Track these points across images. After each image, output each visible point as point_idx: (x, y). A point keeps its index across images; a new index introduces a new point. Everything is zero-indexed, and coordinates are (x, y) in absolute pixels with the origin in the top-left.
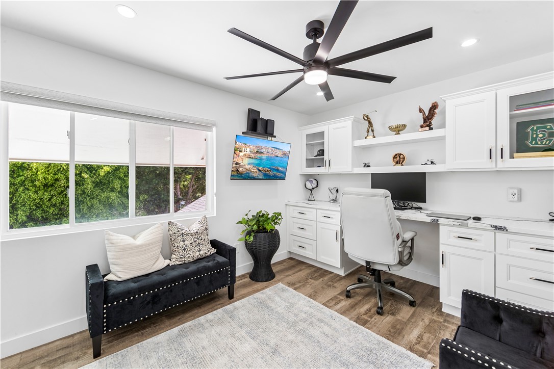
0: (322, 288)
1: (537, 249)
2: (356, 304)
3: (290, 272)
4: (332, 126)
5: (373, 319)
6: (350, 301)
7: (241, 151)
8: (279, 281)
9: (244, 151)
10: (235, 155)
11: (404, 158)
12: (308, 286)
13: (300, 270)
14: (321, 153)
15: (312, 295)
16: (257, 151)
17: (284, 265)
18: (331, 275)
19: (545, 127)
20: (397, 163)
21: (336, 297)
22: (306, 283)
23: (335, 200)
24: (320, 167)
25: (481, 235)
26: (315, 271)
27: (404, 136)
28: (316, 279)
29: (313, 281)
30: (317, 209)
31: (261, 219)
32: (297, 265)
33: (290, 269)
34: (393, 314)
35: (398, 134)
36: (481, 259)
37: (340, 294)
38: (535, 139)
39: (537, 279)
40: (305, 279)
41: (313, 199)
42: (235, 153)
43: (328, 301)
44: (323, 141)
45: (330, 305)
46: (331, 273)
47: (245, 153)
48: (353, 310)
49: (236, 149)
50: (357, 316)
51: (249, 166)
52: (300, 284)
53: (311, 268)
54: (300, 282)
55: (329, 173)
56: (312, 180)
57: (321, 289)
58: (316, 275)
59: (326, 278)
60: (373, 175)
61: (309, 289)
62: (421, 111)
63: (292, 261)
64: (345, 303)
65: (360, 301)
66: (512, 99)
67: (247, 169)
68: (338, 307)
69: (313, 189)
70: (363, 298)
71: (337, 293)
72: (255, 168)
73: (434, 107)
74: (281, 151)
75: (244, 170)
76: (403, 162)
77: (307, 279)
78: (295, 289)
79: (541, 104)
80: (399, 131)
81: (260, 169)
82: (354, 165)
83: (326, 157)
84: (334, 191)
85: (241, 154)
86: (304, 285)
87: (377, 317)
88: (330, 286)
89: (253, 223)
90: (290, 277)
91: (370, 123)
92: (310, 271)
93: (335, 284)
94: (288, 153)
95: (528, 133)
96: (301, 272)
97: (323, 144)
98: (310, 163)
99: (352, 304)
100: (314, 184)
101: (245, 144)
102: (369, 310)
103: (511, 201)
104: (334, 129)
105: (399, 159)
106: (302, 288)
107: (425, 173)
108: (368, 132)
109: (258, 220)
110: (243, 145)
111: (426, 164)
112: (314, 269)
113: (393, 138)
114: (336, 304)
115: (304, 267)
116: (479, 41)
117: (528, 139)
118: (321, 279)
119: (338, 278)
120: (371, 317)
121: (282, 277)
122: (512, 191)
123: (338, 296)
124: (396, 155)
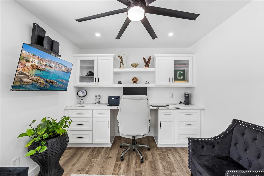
0: (104, 161)
1: (187, 114)
2: (129, 163)
3: (74, 161)
4: (100, 58)
5: (142, 168)
6: (125, 162)
7: (28, 61)
8: (69, 173)
9: (32, 62)
10: (20, 64)
11: (137, 80)
12: (95, 165)
13: (82, 155)
14: (92, 74)
15: (102, 171)
16: (46, 64)
17: (66, 156)
18: (104, 150)
19: (181, 72)
20: (134, 82)
21: (116, 165)
22: (92, 163)
23: (99, 103)
24: (89, 82)
25: (172, 112)
26: (92, 151)
27: (137, 70)
28: (97, 157)
29: (96, 159)
30: (93, 110)
31: (51, 126)
32: (76, 151)
33: (72, 158)
34: (146, 159)
35: (135, 68)
36: (172, 122)
37: (117, 160)
38: (178, 76)
39: (187, 125)
40: (89, 161)
41: (83, 103)
42: (19, 61)
43: (114, 170)
44: (93, 66)
45: (117, 172)
46: (103, 148)
47: (33, 64)
48: (130, 168)
49: (21, 58)
50: (135, 171)
51: (37, 77)
52: (88, 167)
53: (88, 150)
54: (87, 165)
55: (97, 86)
56: (83, 90)
57: (104, 163)
58: (95, 154)
59: (102, 153)
60: (123, 87)
61: (97, 167)
62: (144, 59)
63: (71, 150)
64: (123, 165)
65: (129, 159)
66: (175, 61)
67: (33, 80)
68: (122, 171)
69: (84, 96)
70: (129, 157)
71: (115, 161)
72: (42, 80)
73: (150, 59)
74: (66, 67)
75: (30, 81)
76: (137, 82)
77: (91, 160)
78: (87, 173)
79: (181, 65)
80: (135, 67)
81: (47, 80)
82: (114, 82)
83: (95, 76)
84: (98, 97)
85: (28, 64)
86: (91, 166)
87: (142, 165)
88: (107, 158)
89: (43, 132)
90: (77, 165)
91: (122, 60)
92: (89, 153)
93: (110, 155)
94: (70, 69)
95: (177, 74)
96: (83, 157)
97: (93, 68)
98: (82, 79)
99: (127, 164)
100: (85, 93)
101: (34, 55)
102: (136, 163)
103: (171, 98)
104: (102, 60)
105: (135, 80)
106: (91, 169)
107: (146, 87)
108: (121, 65)
109: (48, 128)
110: (32, 55)
111: (147, 83)
112: (90, 150)
113: (133, 70)
114: (120, 169)
115: (83, 152)
116: (174, 34)
117: (177, 76)
118: (100, 156)
119: (109, 150)
120: (140, 167)
121: (70, 167)
122: (171, 94)
123: (117, 163)
124: (134, 78)
